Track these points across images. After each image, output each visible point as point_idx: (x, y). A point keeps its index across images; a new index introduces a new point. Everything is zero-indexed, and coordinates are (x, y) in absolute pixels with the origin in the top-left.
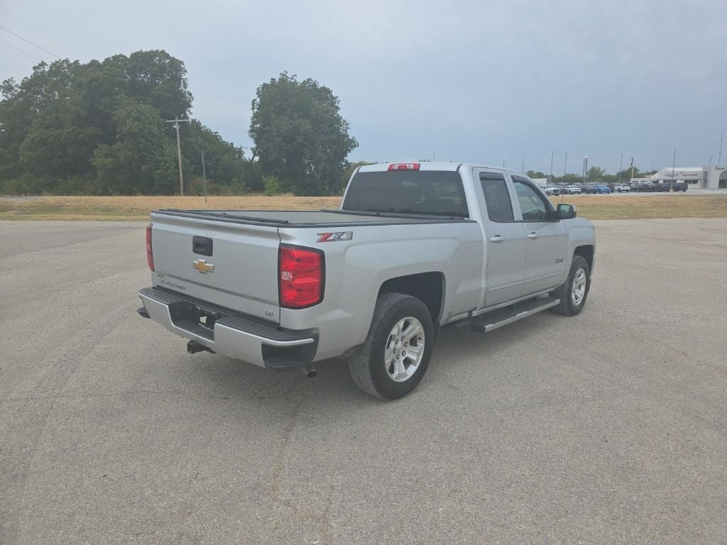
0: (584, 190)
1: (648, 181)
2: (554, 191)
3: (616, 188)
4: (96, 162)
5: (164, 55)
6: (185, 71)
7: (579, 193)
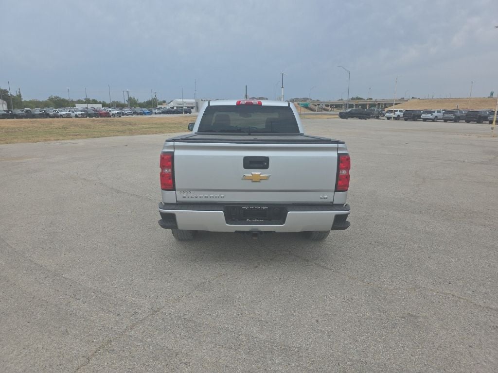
0: (135, 113)
1: (168, 107)
2: (118, 113)
3: (154, 111)
7: (132, 115)
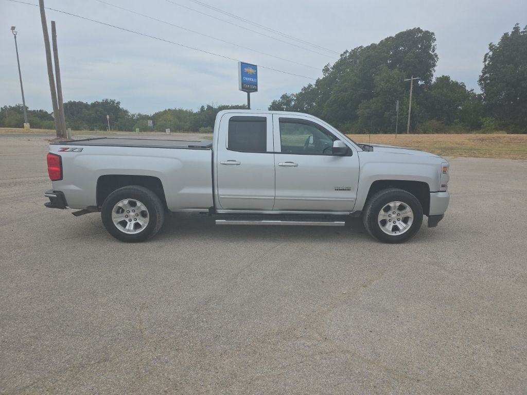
4: (359, 112)
5: (419, 30)
6: (435, 40)
